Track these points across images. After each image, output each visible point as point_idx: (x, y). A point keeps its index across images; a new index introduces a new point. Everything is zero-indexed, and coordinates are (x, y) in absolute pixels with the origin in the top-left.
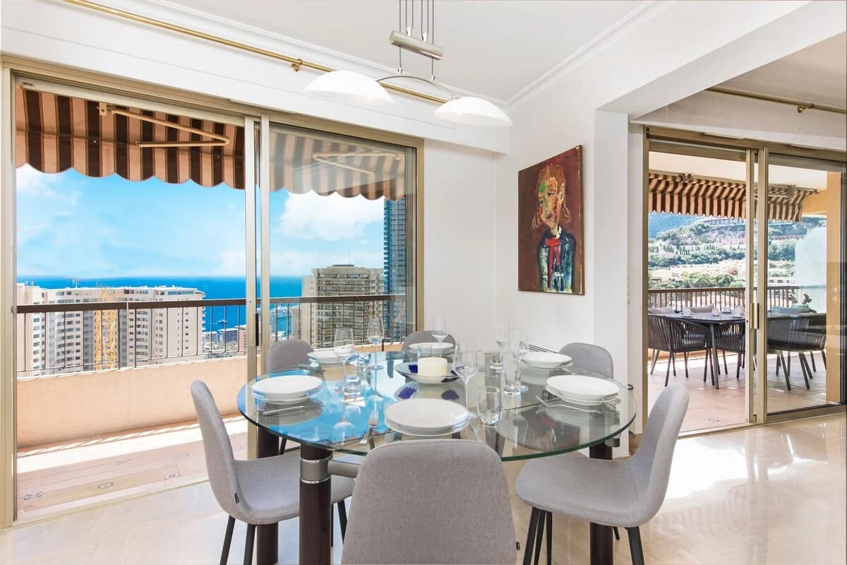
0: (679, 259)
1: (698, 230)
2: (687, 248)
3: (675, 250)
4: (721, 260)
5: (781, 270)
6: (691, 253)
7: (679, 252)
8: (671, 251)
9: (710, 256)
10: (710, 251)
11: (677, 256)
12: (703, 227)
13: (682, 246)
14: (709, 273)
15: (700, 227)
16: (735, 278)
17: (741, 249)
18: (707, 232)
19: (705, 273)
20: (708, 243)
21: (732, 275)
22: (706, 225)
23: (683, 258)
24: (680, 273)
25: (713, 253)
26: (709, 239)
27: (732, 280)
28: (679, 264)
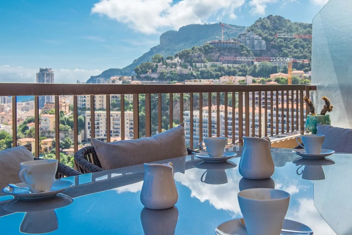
0: (192, 74)
1: (205, 50)
2: (198, 65)
3: (189, 67)
4: (221, 76)
6: (200, 69)
7: (192, 69)
8: (186, 67)
9: (213, 73)
10: (214, 68)
11: (190, 72)
12: (209, 48)
13: (194, 64)
15: (207, 48)
17: (234, 68)
18: (212, 52)
20: (212, 61)
22: (211, 46)
23: (195, 74)
25: (216, 70)
26: (213, 58)
28: (191, 79)
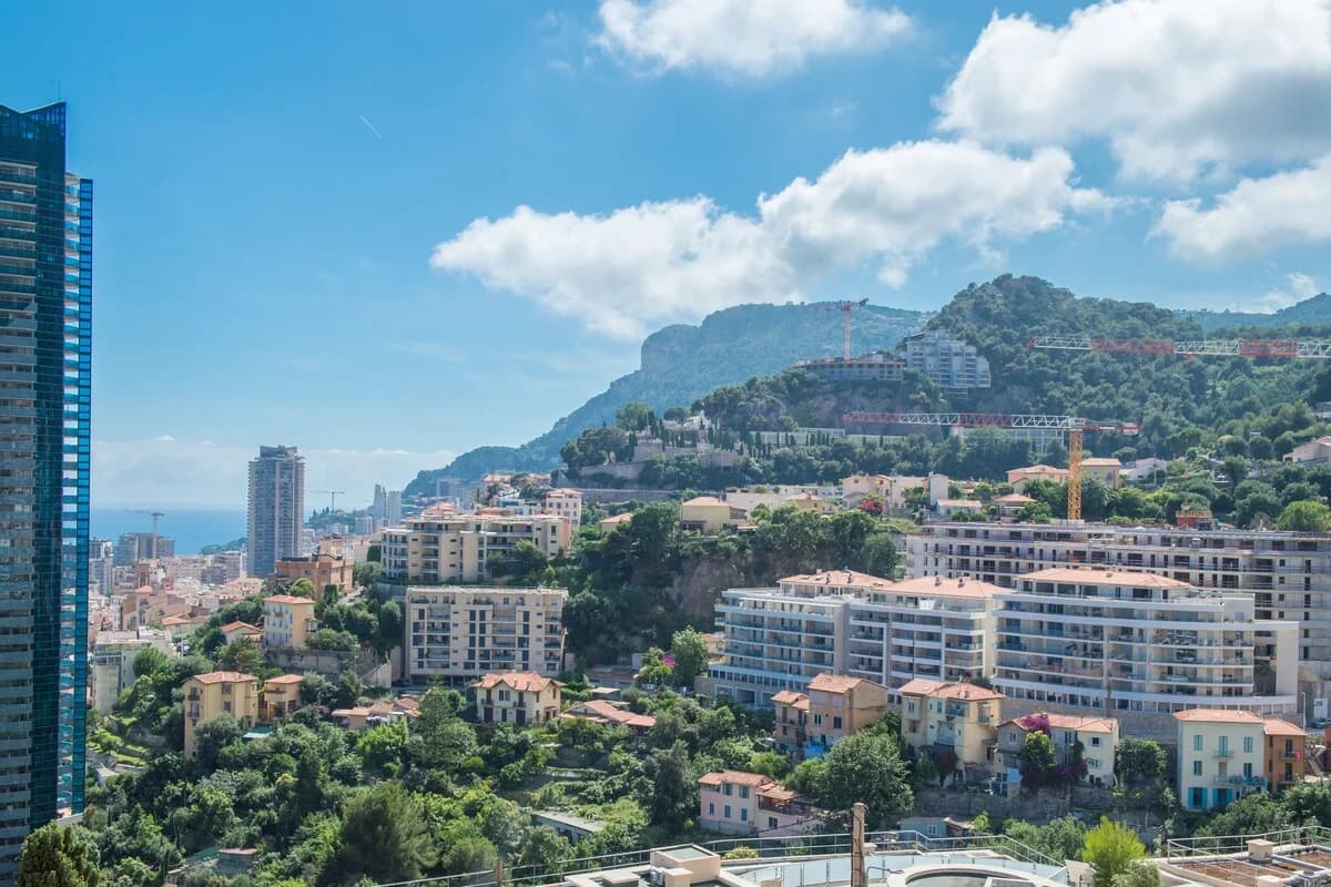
0: (746, 468)
1: (791, 388)
2: (767, 437)
3: (738, 445)
4: (845, 474)
5: (970, 504)
6: (775, 452)
7: (746, 451)
8: (728, 445)
9: (816, 463)
10: (818, 449)
11: (742, 459)
12: (804, 383)
13: (753, 434)
14: (819, 511)
15: (796, 381)
16: (878, 524)
17: (886, 448)
18: (812, 396)
19: (808, 511)
20: (814, 425)
21: (869, 516)
22: (810, 376)
23: (756, 466)
24: (750, 508)
25: (824, 453)
26: (815, 416)
27: (871, 530)
28: (745, 482)
